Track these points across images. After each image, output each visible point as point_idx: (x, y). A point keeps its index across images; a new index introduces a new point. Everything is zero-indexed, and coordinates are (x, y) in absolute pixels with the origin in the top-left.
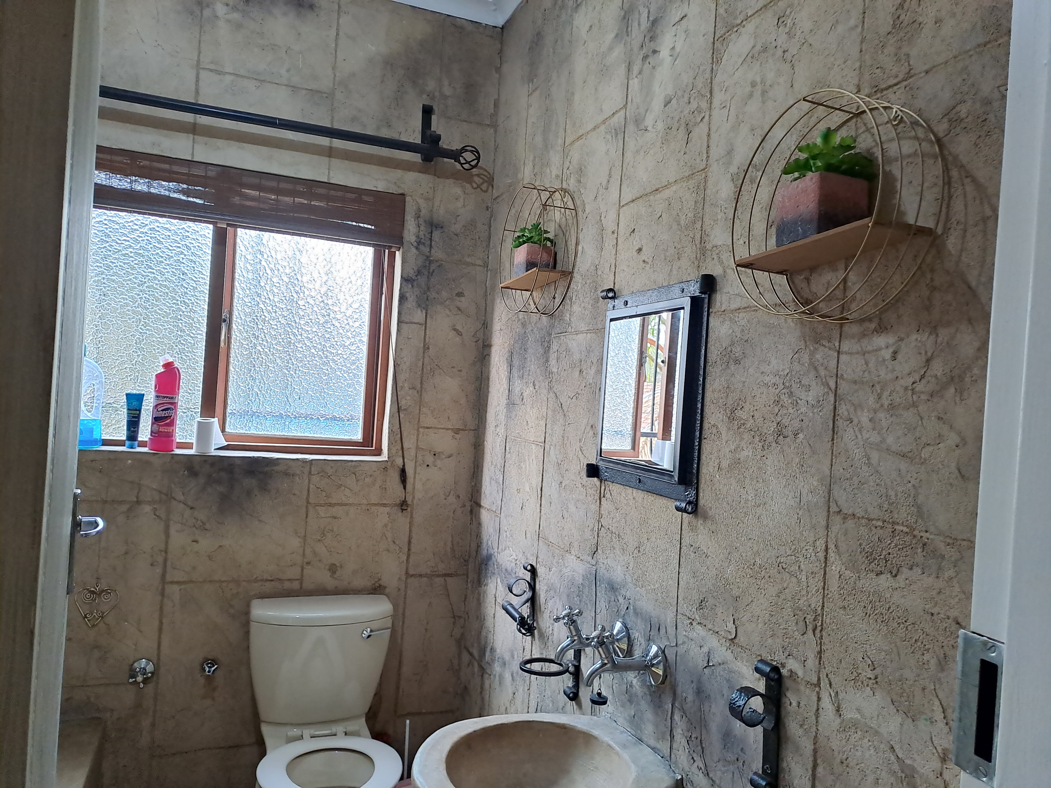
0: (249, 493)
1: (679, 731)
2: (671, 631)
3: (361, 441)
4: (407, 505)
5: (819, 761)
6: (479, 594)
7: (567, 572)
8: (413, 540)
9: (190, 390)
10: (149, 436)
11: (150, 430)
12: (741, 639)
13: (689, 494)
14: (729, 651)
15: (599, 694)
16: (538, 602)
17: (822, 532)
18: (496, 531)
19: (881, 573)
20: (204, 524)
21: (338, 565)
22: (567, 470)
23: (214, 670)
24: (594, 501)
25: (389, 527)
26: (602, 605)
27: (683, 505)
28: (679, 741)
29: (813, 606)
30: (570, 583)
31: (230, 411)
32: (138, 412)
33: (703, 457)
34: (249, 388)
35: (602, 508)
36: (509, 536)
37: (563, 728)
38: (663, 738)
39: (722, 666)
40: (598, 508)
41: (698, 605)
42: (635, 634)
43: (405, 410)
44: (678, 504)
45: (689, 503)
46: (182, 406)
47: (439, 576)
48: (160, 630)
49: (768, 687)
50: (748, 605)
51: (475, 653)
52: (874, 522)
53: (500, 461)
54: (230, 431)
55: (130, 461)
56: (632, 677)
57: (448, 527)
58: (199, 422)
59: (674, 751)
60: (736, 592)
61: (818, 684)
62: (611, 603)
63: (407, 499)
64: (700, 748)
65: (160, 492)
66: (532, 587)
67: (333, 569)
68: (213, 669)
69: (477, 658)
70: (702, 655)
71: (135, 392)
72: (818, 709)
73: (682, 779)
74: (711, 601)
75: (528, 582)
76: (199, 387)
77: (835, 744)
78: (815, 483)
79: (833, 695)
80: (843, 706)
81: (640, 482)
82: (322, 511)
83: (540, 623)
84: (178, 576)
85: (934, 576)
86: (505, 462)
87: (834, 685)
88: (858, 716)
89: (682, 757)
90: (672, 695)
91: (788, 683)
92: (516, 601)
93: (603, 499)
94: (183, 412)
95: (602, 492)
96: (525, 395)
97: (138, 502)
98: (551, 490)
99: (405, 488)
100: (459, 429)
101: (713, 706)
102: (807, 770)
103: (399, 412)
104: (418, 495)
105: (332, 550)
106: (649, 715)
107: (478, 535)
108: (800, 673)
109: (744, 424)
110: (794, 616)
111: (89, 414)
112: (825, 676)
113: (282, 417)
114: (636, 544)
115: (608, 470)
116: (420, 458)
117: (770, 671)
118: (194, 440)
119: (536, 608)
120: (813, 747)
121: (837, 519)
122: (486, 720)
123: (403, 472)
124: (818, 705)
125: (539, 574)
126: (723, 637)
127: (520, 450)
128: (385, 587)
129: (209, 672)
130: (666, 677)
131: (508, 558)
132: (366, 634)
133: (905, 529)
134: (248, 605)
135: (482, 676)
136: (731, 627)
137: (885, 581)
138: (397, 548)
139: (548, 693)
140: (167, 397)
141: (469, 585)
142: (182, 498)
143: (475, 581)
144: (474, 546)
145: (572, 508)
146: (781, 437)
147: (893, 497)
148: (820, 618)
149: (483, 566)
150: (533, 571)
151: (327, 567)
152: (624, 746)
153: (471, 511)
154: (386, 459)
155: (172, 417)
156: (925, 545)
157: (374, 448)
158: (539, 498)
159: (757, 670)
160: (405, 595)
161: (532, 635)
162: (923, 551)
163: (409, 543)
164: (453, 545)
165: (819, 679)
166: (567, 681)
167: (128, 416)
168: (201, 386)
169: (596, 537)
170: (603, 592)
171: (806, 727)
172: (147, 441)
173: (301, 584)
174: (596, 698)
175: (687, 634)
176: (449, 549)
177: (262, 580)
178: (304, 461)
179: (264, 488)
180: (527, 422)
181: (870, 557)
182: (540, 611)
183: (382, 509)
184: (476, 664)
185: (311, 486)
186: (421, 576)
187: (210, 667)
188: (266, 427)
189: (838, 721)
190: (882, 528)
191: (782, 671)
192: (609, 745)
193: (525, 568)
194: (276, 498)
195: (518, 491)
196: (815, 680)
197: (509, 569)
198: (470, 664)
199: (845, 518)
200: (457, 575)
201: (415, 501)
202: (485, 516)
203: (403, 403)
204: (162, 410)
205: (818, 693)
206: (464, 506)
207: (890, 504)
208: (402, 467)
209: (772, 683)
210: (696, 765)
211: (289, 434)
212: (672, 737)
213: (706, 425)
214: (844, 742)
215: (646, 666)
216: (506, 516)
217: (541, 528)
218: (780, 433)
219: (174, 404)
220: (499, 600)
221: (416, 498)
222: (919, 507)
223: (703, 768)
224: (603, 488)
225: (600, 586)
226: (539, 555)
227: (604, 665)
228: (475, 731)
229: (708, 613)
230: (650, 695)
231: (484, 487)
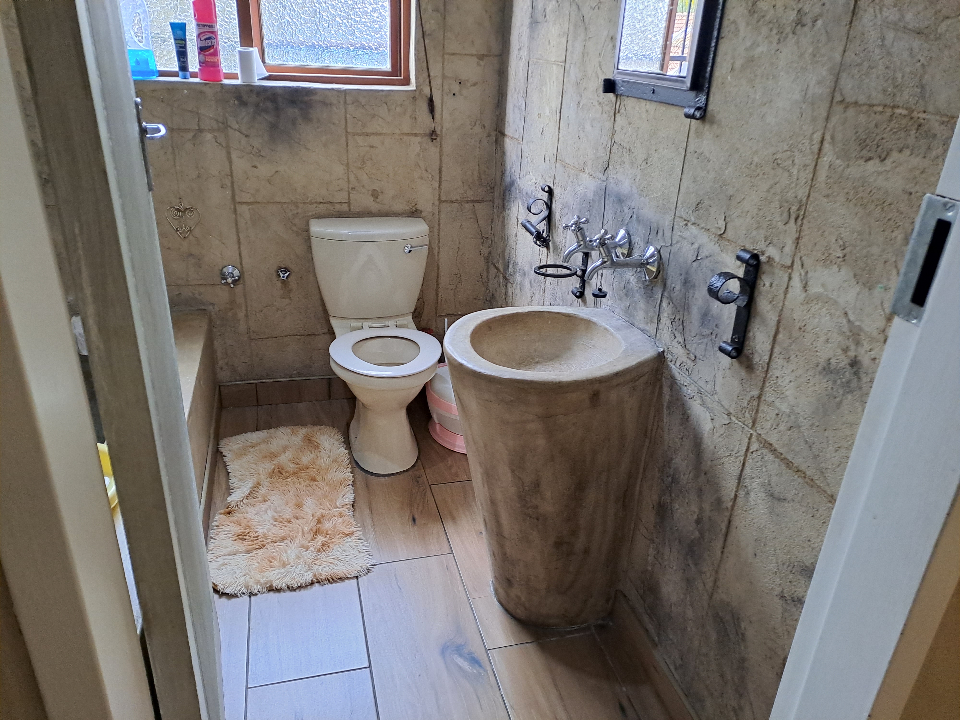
0: (294, 122)
1: (665, 315)
2: (668, 233)
3: (390, 70)
4: (437, 135)
5: (780, 329)
6: (504, 218)
7: (580, 190)
8: (443, 169)
9: (226, 18)
10: (198, 67)
11: (198, 61)
12: (730, 234)
13: (699, 100)
14: (717, 245)
15: (600, 290)
16: (554, 220)
17: (821, 123)
18: (518, 158)
19: (870, 159)
20: (260, 151)
21: (379, 190)
22: (585, 89)
23: (287, 277)
24: (609, 118)
25: (421, 156)
26: (609, 216)
27: (692, 111)
28: (664, 323)
29: (799, 197)
30: (582, 200)
31: (267, 42)
32: (184, 42)
33: (719, 59)
34: (281, 17)
35: (616, 125)
36: (529, 161)
37: (568, 316)
38: (652, 322)
39: (709, 259)
40: (612, 125)
41: (694, 207)
42: (636, 239)
43: (429, 35)
44: (686, 110)
45: (698, 109)
46: (223, 36)
47: (467, 202)
48: (239, 242)
49: (746, 272)
50: (740, 202)
51: (501, 267)
52: (875, 108)
53: (522, 87)
54: (270, 62)
55: (186, 91)
56: (630, 275)
57: (475, 157)
58: (240, 52)
59: (659, 331)
60: (730, 192)
61: (792, 266)
62: (618, 214)
63: (436, 129)
64: (681, 327)
65: (217, 121)
66: (549, 207)
67: (375, 194)
68: (286, 275)
69: (502, 271)
70: (692, 251)
71: (177, 21)
72: (787, 288)
73: (663, 352)
74: (707, 203)
75: (545, 202)
76: (234, 15)
77: (797, 315)
78: (824, 73)
79: (803, 274)
80: (810, 283)
81: (653, 92)
82: (360, 140)
83: (554, 237)
84: (246, 198)
85: (922, 155)
86: (527, 87)
87: (805, 266)
88: (821, 290)
89: (665, 335)
90: (663, 287)
91: (765, 268)
92: (534, 219)
93: (618, 115)
94: (224, 42)
95: (617, 107)
96: (548, 10)
97: (200, 131)
98: (569, 112)
99: (433, 118)
100: (483, 56)
101: (696, 293)
102: (769, 336)
103: (423, 37)
104: (447, 125)
105: (373, 176)
106: (642, 305)
107: (503, 164)
108: (777, 259)
109: (764, 16)
110: (780, 208)
111: (141, 44)
112: (799, 259)
113: (315, 47)
114: (644, 157)
115: (625, 84)
116: (446, 87)
117: (750, 257)
118: (238, 71)
119: (551, 225)
120: (777, 319)
121: (838, 109)
122: (505, 310)
123: (431, 101)
124: (788, 284)
125: (555, 194)
126: (713, 234)
127: (542, 72)
128: (421, 211)
129: (283, 277)
130: (659, 272)
131: (529, 183)
132: (408, 250)
133: (904, 112)
134: (308, 224)
135: (506, 286)
136: (722, 224)
137: (873, 166)
138: (430, 176)
139: (560, 294)
140: (207, 26)
141: (495, 210)
142: (236, 126)
143: (500, 207)
144: (499, 174)
145: (588, 127)
146: (800, 26)
147: (900, 80)
148: (804, 208)
149: (507, 193)
150: (550, 192)
151: (370, 192)
152: (618, 329)
153: (496, 141)
154: (414, 88)
155: (215, 47)
156: (919, 126)
157: (402, 78)
158: (558, 121)
159: (739, 258)
160: (439, 218)
161: (547, 247)
162: (916, 132)
163: (440, 171)
164: (480, 174)
165: (793, 262)
166: (575, 282)
167: (176, 46)
168: (236, 15)
169: (608, 154)
170: (611, 205)
171: (774, 303)
172: (197, 72)
173: (349, 206)
174: (597, 292)
175: (681, 234)
176: (476, 178)
177: (316, 203)
178: (339, 91)
179: (307, 119)
180: (549, 41)
181: (863, 144)
182: (555, 227)
183: (413, 139)
184: (501, 276)
185: (348, 116)
186: (452, 202)
187: (284, 274)
188: (301, 57)
189: (804, 295)
190: (881, 113)
191: (761, 258)
192: (606, 329)
193: (543, 190)
194: (318, 127)
195: (539, 115)
196: (789, 263)
197: (529, 192)
198: (497, 276)
199: (846, 108)
200: (484, 201)
201: (443, 131)
202: (509, 145)
203: (427, 27)
204: (205, 39)
205: (790, 274)
206: (489, 135)
207: (895, 87)
208: (429, 96)
209: (751, 269)
210: (676, 340)
211: (323, 65)
212: (659, 320)
213: (726, 23)
214: (805, 312)
215: (642, 264)
216: (527, 142)
217: (559, 150)
218: (799, 23)
219: (214, 33)
220: (520, 222)
221: (444, 127)
222: (922, 87)
223: (682, 343)
224: (618, 103)
225: (608, 199)
226: (556, 177)
227: (604, 262)
228: (495, 317)
229: (703, 214)
230: (644, 288)
231: (507, 115)
